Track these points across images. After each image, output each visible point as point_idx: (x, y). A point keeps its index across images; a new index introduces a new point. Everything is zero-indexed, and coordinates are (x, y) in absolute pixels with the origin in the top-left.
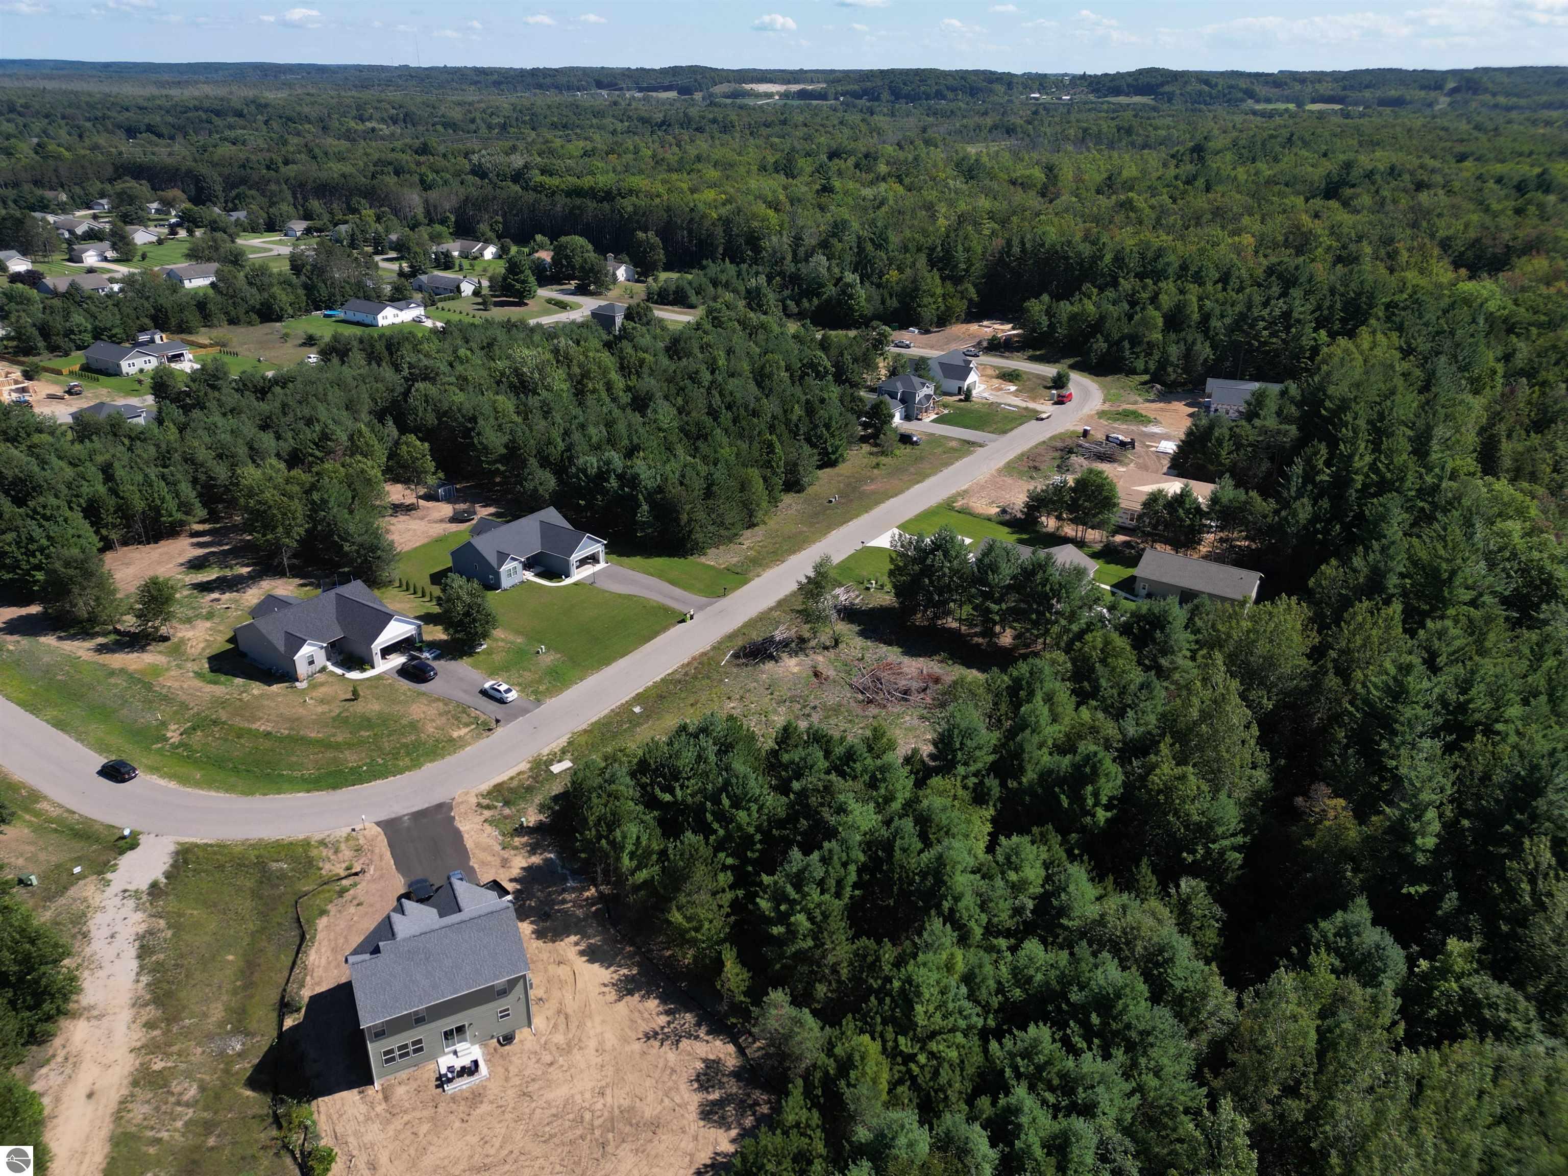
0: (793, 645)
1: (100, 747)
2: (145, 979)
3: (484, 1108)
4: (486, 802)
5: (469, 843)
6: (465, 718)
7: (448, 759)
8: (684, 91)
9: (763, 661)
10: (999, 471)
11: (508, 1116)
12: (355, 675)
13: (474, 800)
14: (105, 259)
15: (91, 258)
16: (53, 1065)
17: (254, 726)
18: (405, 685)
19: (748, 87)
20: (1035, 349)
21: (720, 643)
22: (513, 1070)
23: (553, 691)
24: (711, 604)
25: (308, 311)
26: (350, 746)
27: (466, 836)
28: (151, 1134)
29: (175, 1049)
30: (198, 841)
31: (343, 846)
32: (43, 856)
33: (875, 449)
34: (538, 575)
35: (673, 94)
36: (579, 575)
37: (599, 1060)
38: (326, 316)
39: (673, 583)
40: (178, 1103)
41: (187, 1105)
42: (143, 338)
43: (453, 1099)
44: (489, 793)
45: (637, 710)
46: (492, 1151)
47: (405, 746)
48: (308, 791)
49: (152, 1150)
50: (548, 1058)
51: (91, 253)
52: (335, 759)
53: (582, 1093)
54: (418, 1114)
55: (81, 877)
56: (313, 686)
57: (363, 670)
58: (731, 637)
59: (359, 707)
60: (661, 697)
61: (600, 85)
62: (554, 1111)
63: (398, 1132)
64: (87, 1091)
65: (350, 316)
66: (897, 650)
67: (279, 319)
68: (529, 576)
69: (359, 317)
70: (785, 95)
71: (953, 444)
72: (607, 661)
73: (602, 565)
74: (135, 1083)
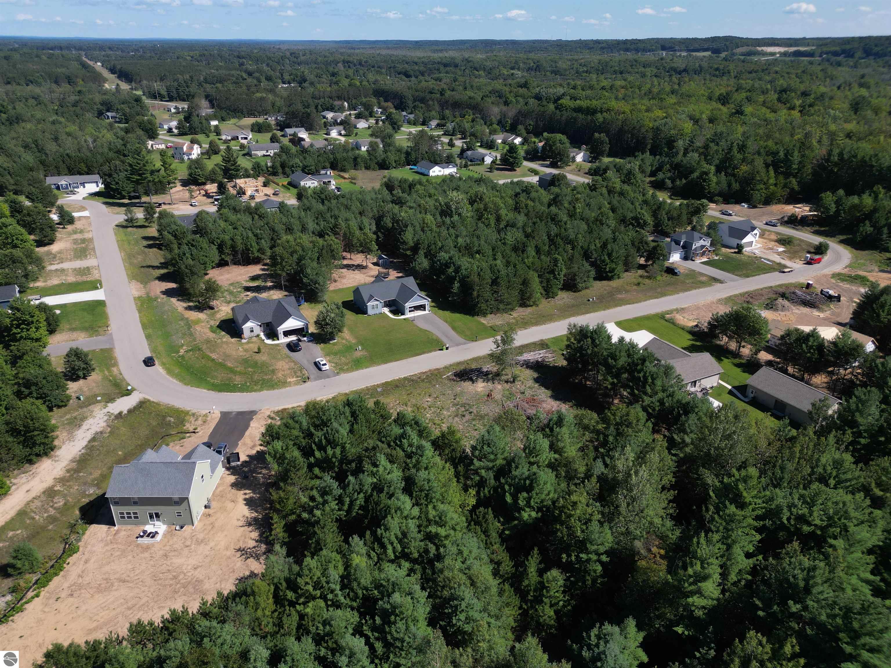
0: (490, 376)
1: (153, 350)
2: (83, 451)
3: (147, 555)
4: (272, 415)
5: (247, 433)
6: (299, 374)
7: (276, 391)
8: (716, 51)
9: (465, 380)
10: (720, 300)
11: (152, 563)
12: (269, 342)
13: (268, 413)
14: (340, 134)
15: (334, 134)
16: (27, 474)
17: (211, 355)
18: (286, 351)
19: (759, 49)
20: (821, 226)
21: (451, 365)
22: (171, 542)
23: (348, 370)
24: (465, 344)
25: (404, 166)
26: (240, 373)
27: (250, 429)
28: (33, 514)
29: (68, 484)
30: (152, 399)
31: (200, 418)
32: (95, 389)
33: (646, 274)
34: (391, 312)
35: (707, 54)
36: (409, 315)
37: (208, 553)
38: (411, 169)
39: (454, 328)
40: (52, 507)
41: (55, 509)
42: (323, 172)
43: (138, 545)
44: (278, 412)
45: (379, 390)
46: (132, 575)
47: (264, 380)
48: (209, 390)
49: (28, 521)
50: (188, 543)
51: (335, 131)
52: (230, 378)
53: (188, 565)
54: (120, 546)
55: (99, 402)
56: (248, 343)
57: (274, 340)
58: (459, 364)
59: (258, 357)
60: (397, 386)
61: (663, 48)
62: (170, 568)
63: (107, 551)
64: (28, 488)
65: (419, 170)
66: (549, 393)
67: (388, 168)
68: (386, 310)
69: (423, 170)
70: (785, 54)
71: (704, 279)
72: (386, 362)
73: (427, 312)
74: (44, 492)
